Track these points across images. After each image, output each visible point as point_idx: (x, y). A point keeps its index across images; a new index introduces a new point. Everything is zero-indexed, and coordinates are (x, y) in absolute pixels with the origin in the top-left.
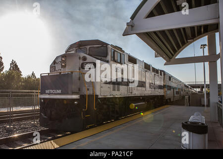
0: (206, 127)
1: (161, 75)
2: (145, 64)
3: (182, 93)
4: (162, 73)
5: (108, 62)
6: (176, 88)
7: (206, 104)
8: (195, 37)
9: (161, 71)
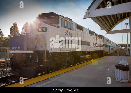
0: (128, 67)
1: (101, 38)
2: (90, 31)
3: (115, 49)
4: (102, 37)
5: (59, 27)
6: (111, 46)
7: (128, 55)
8: (122, 19)
9: (101, 36)
